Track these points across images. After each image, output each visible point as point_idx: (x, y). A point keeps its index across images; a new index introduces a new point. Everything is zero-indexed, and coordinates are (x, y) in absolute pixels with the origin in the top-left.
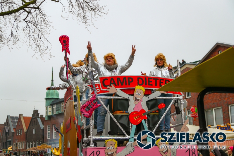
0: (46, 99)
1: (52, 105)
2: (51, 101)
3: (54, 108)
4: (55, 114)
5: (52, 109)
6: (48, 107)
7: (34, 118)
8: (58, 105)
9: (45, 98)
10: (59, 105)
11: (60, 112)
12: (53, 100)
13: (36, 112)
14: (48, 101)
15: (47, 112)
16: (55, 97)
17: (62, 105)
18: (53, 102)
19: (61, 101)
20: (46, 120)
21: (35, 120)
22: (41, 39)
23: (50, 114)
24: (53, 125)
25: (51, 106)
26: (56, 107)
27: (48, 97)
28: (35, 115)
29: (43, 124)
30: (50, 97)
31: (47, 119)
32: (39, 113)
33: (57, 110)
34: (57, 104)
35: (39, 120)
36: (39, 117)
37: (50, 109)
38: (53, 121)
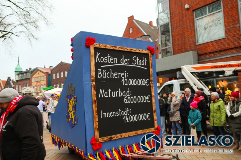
0: (15, 71)
1: (19, 74)
2: (18, 73)
3: (20, 76)
4: (20, 79)
5: (19, 77)
6: (17, 75)
7: (8, 81)
10: (22, 75)
11: (23, 78)
14: (16, 72)
15: (15, 78)
16: (20, 70)
19: (24, 72)
20: (15, 83)
23: (18, 79)
24: (19, 85)
26: (21, 76)
28: (9, 79)
30: (17, 70)
34: (21, 74)
36: (11, 81)
38: (19, 83)
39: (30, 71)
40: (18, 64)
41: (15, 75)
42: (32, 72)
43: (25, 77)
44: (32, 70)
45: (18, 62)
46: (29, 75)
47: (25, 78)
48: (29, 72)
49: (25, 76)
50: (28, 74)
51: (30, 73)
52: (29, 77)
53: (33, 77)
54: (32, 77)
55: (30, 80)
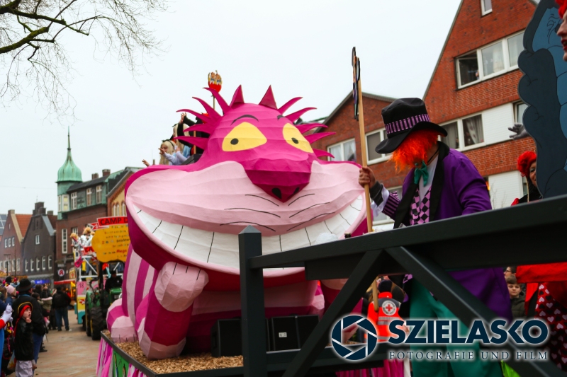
0: (59, 183)
1: (69, 193)
2: (67, 187)
3: (74, 197)
4: (74, 209)
5: (70, 200)
6: (63, 196)
7: (37, 217)
8: (80, 193)
9: (56, 181)
10: (82, 194)
11: (84, 205)
12: (70, 185)
13: (40, 206)
14: (62, 186)
15: (59, 206)
16: (75, 179)
17: (88, 193)
18: (70, 187)
19: (85, 185)
20: (60, 221)
21: (38, 219)
22: (58, 91)
23: (67, 209)
24: (72, 229)
25: (68, 196)
26: (76, 197)
27: (62, 180)
28: (39, 210)
29: (54, 227)
30: (66, 179)
31: (60, 218)
32: (45, 206)
33: (78, 203)
34: (78, 190)
35: (46, 220)
36: (45, 215)
37: (66, 200)
38: (72, 221)
39: (107, 181)
40: (69, 158)
41: (59, 195)
42: (113, 182)
43: (90, 203)
44: (112, 176)
45: (69, 149)
46: (105, 195)
47: (90, 205)
48: (101, 183)
49: (90, 199)
50: (99, 190)
51: (105, 188)
52: (103, 202)
53: (115, 201)
54: (113, 199)
55: (107, 211)
